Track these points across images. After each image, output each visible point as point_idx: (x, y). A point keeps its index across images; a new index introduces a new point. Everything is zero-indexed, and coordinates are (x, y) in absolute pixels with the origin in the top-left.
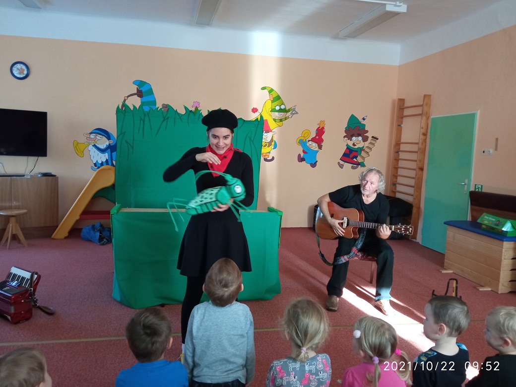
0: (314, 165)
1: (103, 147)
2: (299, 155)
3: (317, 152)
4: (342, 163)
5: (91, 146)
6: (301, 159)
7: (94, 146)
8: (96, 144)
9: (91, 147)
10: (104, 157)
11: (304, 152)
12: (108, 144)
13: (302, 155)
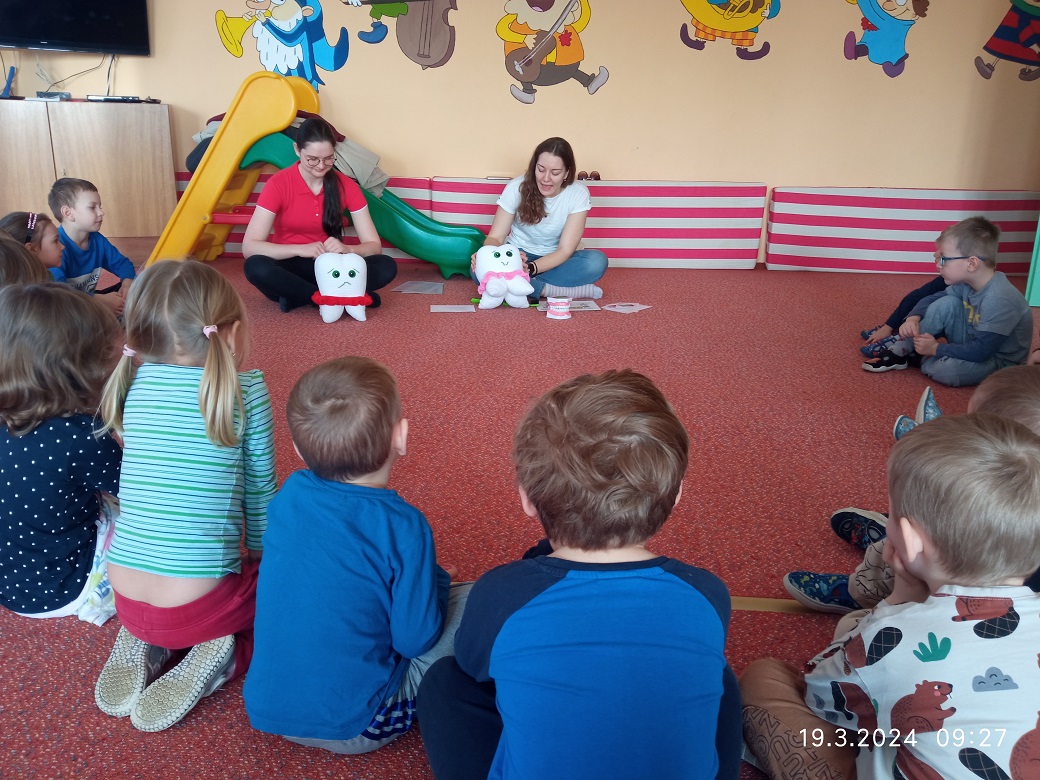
0: (894, 68)
1: (288, 25)
2: (851, 36)
3: (911, 23)
4: (988, 58)
5: (258, 25)
6: (855, 50)
7: (268, 24)
8: (271, 19)
9: (259, 29)
10: (293, 55)
11: (867, 25)
12: (300, 18)
13: (860, 34)
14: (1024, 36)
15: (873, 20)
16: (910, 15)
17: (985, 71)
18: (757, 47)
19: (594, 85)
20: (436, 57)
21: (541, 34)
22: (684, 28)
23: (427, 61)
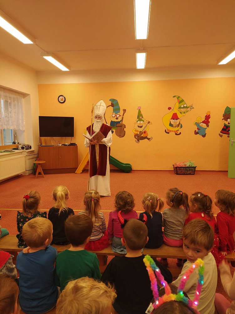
13: (197, 131)
14: (227, 130)
15: (199, 128)
16: (206, 127)
17: (221, 136)
18: (179, 133)
19: (150, 140)
20: (122, 136)
21: (140, 132)
22: (166, 130)
23: (120, 136)
